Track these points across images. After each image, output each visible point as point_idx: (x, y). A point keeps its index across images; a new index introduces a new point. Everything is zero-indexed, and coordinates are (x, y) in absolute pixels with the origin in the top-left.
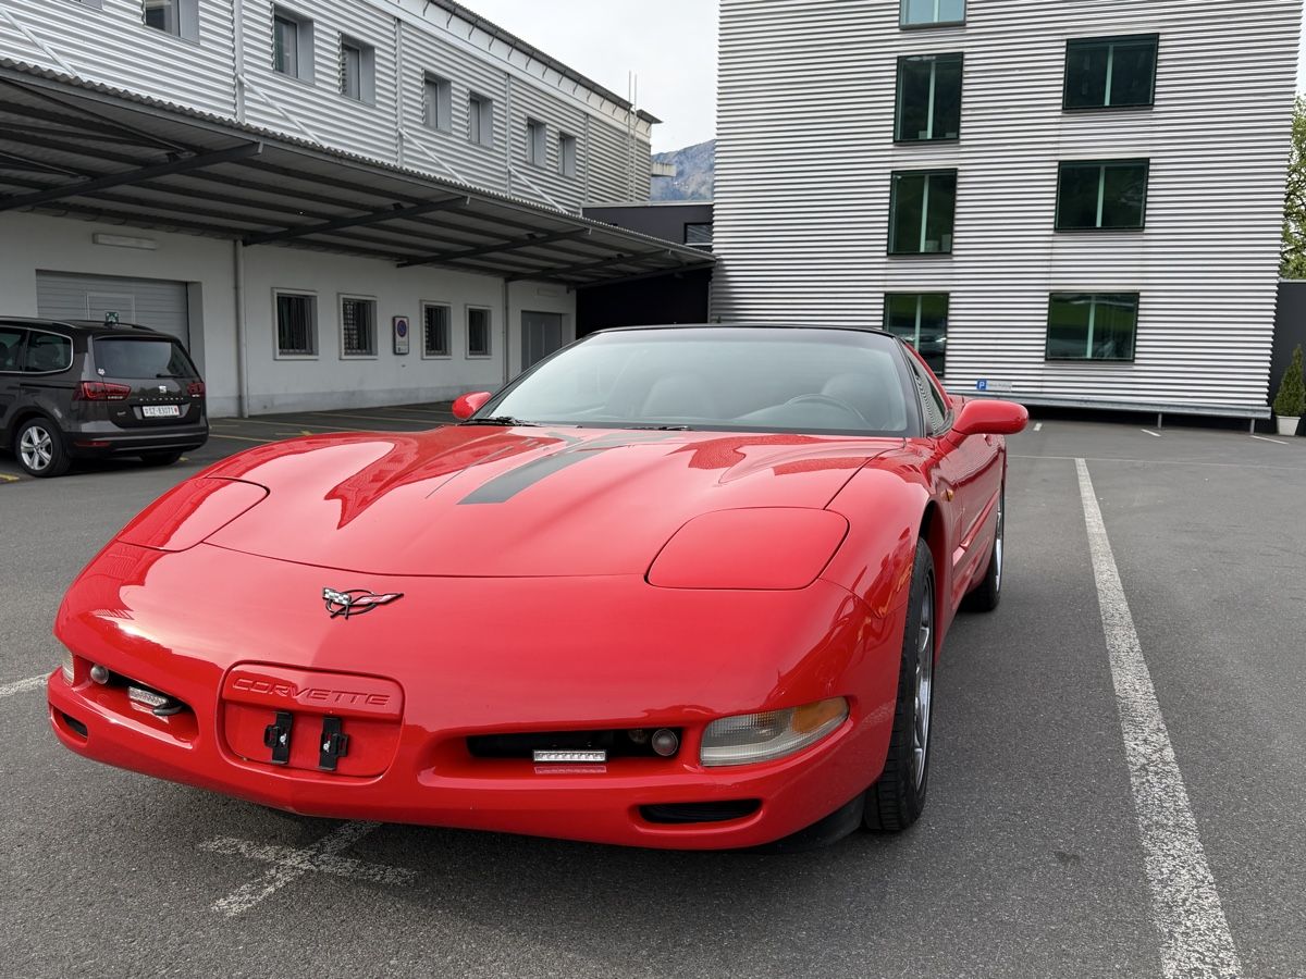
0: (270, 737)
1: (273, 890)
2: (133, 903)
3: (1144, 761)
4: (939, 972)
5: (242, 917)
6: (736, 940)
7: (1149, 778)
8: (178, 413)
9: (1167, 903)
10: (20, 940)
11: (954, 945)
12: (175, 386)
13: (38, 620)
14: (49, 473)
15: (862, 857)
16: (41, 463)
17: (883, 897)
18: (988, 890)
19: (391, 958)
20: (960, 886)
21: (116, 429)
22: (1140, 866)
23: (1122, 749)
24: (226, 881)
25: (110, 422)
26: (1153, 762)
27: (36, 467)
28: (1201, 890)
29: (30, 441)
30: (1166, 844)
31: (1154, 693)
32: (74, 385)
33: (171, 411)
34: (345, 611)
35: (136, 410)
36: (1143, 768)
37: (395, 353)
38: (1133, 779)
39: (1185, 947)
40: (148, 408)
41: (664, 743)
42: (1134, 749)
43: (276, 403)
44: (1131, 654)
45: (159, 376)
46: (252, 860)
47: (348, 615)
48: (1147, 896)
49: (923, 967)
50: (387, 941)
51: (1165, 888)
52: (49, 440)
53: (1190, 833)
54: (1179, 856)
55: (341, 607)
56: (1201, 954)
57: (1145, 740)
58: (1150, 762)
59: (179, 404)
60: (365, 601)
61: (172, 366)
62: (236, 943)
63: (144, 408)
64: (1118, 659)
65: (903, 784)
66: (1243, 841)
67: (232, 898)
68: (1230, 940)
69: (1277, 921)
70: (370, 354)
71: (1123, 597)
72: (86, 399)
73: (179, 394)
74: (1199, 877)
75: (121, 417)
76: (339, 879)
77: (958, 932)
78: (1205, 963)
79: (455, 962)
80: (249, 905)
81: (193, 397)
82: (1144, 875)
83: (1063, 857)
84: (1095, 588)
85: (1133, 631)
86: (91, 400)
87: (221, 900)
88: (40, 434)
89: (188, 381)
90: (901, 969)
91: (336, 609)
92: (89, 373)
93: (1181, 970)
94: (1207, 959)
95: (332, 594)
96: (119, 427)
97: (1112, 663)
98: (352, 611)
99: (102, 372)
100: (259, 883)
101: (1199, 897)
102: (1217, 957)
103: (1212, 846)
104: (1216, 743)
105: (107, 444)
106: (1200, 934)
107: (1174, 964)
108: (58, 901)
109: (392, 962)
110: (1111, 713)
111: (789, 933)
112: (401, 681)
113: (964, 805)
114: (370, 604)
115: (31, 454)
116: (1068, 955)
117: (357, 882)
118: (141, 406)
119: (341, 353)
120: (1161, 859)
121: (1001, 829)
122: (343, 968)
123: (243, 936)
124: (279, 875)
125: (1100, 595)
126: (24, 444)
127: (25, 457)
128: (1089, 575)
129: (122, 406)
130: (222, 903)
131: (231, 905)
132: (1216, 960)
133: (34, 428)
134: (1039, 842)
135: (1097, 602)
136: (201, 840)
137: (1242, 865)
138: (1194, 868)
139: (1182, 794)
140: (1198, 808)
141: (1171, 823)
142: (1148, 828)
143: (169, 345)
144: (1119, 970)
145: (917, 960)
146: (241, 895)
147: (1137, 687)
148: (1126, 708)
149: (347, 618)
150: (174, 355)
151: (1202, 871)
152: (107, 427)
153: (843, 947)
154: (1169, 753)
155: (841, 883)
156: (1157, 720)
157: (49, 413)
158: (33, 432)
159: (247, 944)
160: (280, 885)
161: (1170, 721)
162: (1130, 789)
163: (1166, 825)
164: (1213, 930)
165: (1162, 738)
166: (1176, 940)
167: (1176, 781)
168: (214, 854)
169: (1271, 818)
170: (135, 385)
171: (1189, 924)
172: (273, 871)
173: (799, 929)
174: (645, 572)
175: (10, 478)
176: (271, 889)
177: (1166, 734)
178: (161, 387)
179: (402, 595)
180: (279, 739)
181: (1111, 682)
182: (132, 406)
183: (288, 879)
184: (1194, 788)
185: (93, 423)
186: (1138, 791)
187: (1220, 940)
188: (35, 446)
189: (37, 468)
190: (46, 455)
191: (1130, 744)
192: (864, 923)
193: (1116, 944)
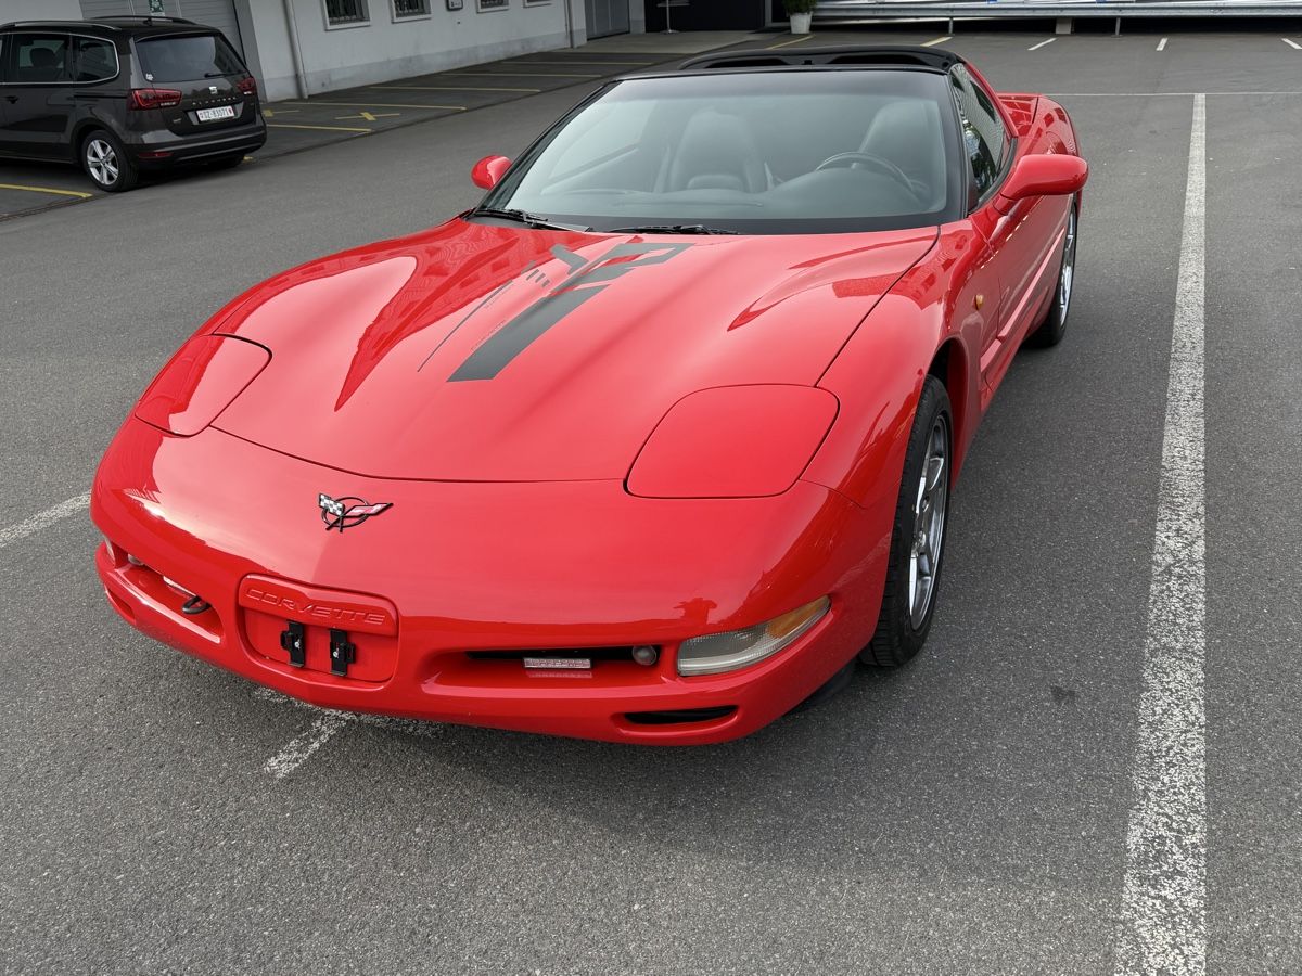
0: (286, 642)
1: (318, 745)
2: (197, 762)
3: (1170, 560)
4: (911, 840)
5: (290, 779)
6: (726, 800)
7: (1170, 584)
8: (233, 114)
9: (1151, 753)
10: (104, 807)
11: (930, 806)
12: (226, 84)
13: (112, 403)
14: (120, 187)
15: (859, 696)
16: (110, 177)
17: (872, 747)
18: (975, 736)
19: (416, 826)
20: (948, 732)
21: (172, 137)
22: (1133, 704)
23: (1149, 545)
24: (277, 735)
25: (167, 131)
26: (1179, 561)
27: (106, 181)
28: (1189, 735)
29: (95, 155)
30: (1167, 674)
31: (1204, 461)
32: (126, 93)
33: (226, 112)
34: (339, 523)
35: (191, 114)
36: (1168, 571)
37: (449, 9)
38: (1153, 586)
39: (1156, 809)
40: (202, 111)
41: (642, 656)
42: (1164, 544)
43: (334, 78)
44: (1192, 403)
45: (207, 76)
46: (301, 710)
47: (342, 527)
48: (1133, 742)
49: (896, 835)
50: (415, 805)
51: (1152, 732)
52: (113, 153)
53: (1195, 659)
54: (1177, 691)
55: (336, 518)
56: (1170, 817)
57: (1178, 531)
58: (1177, 560)
59: (232, 104)
60: (357, 511)
61: (219, 61)
62: (284, 809)
63: (199, 112)
64: (1175, 412)
65: (897, 638)
66: (1247, 668)
67: (282, 756)
68: (1204, 799)
69: (1257, 775)
70: (423, 13)
71: (1202, 316)
72: (140, 108)
73: (230, 93)
74: (1192, 718)
75: (178, 124)
76: (377, 730)
77: (937, 791)
78: (1171, 829)
79: (472, 828)
80: (297, 765)
81: (246, 94)
82: (1136, 715)
83: (1058, 694)
84: (1173, 304)
85: (1201, 369)
86: (144, 108)
87: (273, 759)
88: (104, 147)
89: (239, 77)
90: (874, 836)
91: (332, 519)
92: (138, 81)
93: (1145, 838)
94: (1175, 825)
95: (327, 501)
96: (178, 135)
97: (1168, 418)
98: (347, 522)
99: (150, 77)
100: (306, 738)
101: (1185, 745)
102: (1185, 822)
103: (1215, 678)
104: (1253, 531)
105: (169, 155)
106: (1174, 793)
107: (1139, 831)
108: (135, 761)
109: (417, 830)
110: (1149, 492)
111: (776, 792)
112: (393, 599)
113: (971, 625)
114: (362, 515)
115: (99, 169)
116: (1038, 820)
117: (393, 733)
118: (195, 110)
119: (392, 18)
120: (1158, 694)
121: (1003, 657)
122: (374, 837)
123: (291, 801)
124: (324, 728)
125: (1178, 315)
126: (91, 159)
127: (94, 172)
128: (1172, 283)
129: (176, 111)
130: (273, 761)
131: (280, 765)
132: (1183, 826)
133: (97, 141)
134: (1038, 674)
135: (1172, 325)
136: (256, 688)
137: (1240, 700)
138: (1188, 707)
139: (1201, 606)
140: (1212, 625)
141: (1179, 646)
142: (1153, 653)
143: (212, 39)
144: (1084, 838)
145: (892, 825)
146: (290, 753)
147: (1187, 454)
148: (1169, 485)
149: (341, 531)
150: (218, 48)
151: (1195, 709)
152: (166, 136)
153: (825, 810)
154: (1200, 548)
155: (833, 729)
156: (1196, 504)
157: (106, 125)
158: (96, 145)
159: (293, 811)
160: (324, 739)
161: (1211, 502)
162: (1148, 598)
163: (1174, 649)
164: (1187, 787)
165: (1197, 527)
166: (1149, 800)
167: (1197, 589)
168: (267, 703)
169: (1286, 635)
170: (186, 88)
171: (1166, 780)
172: (319, 723)
173: (787, 786)
174: (624, 477)
175: (84, 195)
176: (316, 745)
177: (1203, 520)
178: (211, 88)
179: (391, 505)
180: (294, 646)
181: (1161, 446)
182: (186, 112)
183: (332, 732)
184: (1216, 596)
185: (151, 133)
186: (1155, 602)
187: (1193, 800)
188: (101, 160)
189: (107, 183)
190: (113, 169)
191: (1161, 536)
192: (848, 780)
193: (1087, 807)
